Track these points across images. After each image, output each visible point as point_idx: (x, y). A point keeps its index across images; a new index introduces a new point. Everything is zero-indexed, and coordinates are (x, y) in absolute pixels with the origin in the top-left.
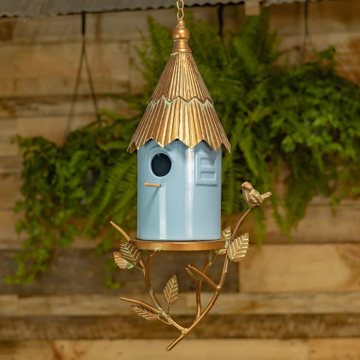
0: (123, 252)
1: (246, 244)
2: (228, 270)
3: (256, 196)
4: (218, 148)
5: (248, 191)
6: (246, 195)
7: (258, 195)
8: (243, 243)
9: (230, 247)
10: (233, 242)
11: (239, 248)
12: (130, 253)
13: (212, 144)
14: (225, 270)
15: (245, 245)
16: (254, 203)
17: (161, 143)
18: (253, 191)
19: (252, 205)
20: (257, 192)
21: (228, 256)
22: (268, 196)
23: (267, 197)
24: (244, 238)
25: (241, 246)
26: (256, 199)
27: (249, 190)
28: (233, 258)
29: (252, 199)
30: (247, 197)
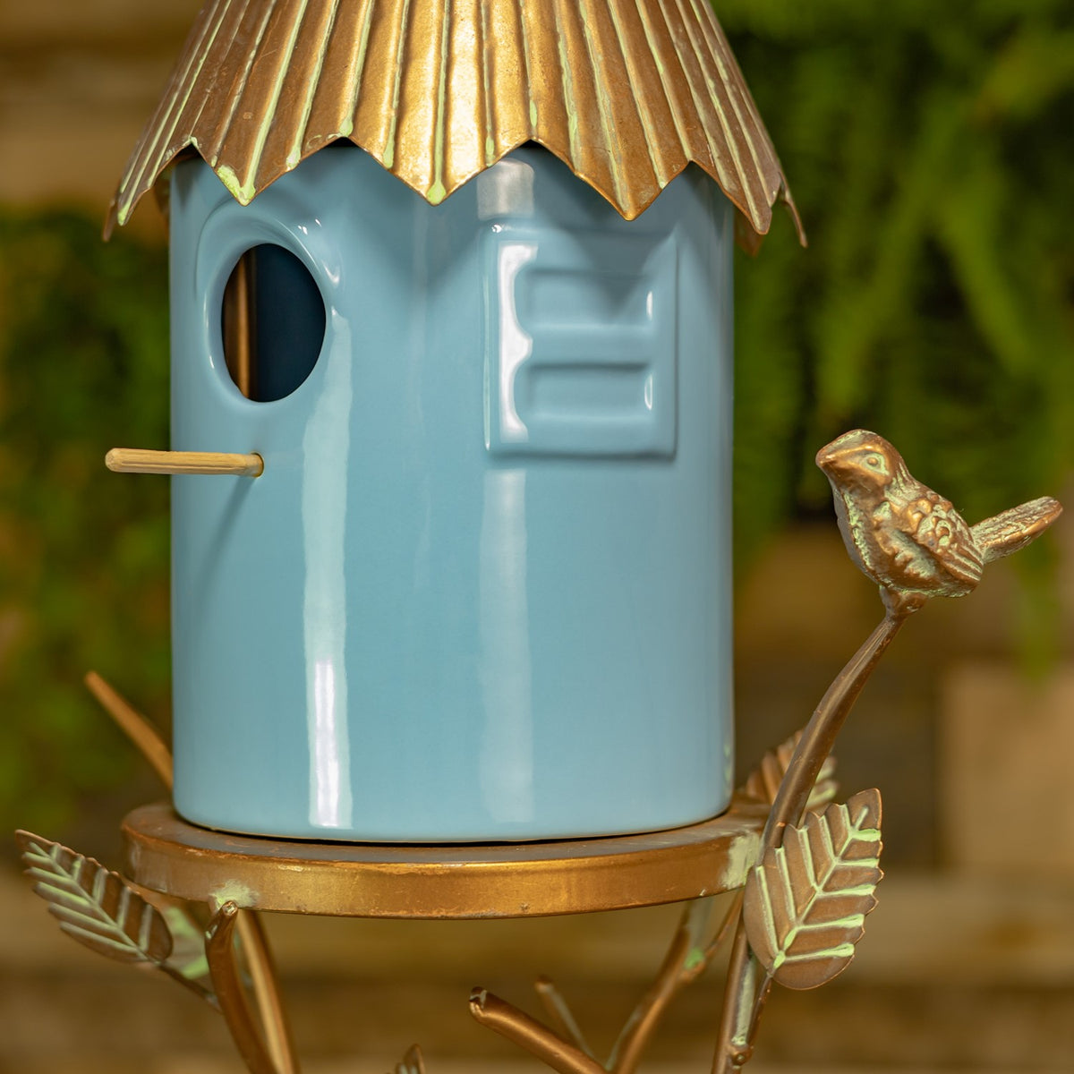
0: (57, 900)
1: (863, 869)
2: (751, 1036)
3: (922, 531)
4: (646, 195)
5: (865, 495)
6: (853, 523)
7: (942, 524)
8: (844, 858)
9: (764, 885)
10: (781, 851)
11: (819, 893)
12: (99, 910)
13: (602, 166)
14: (732, 1036)
15: (855, 877)
16: (914, 581)
17: (241, 178)
18: (904, 497)
19: (905, 594)
20: (933, 504)
21: (749, 949)
22: (1026, 530)
23: (1021, 539)
24: (852, 824)
25: (829, 881)
26: (927, 552)
27: (875, 492)
28: (780, 959)
29: (895, 555)
30: (862, 542)
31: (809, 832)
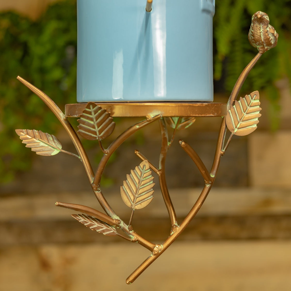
1: (256, 109)
5: (265, 25)
8: (250, 106)
11: (245, 115)
12: (95, 125)
14: (221, 149)
16: (271, 44)
24: (252, 99)
25: (247, 112)
26: (275, 38)
27: (267, 24)
28: (236, 130)
29: (270, 38)
30: (262, 35)
31: (241, 102)
